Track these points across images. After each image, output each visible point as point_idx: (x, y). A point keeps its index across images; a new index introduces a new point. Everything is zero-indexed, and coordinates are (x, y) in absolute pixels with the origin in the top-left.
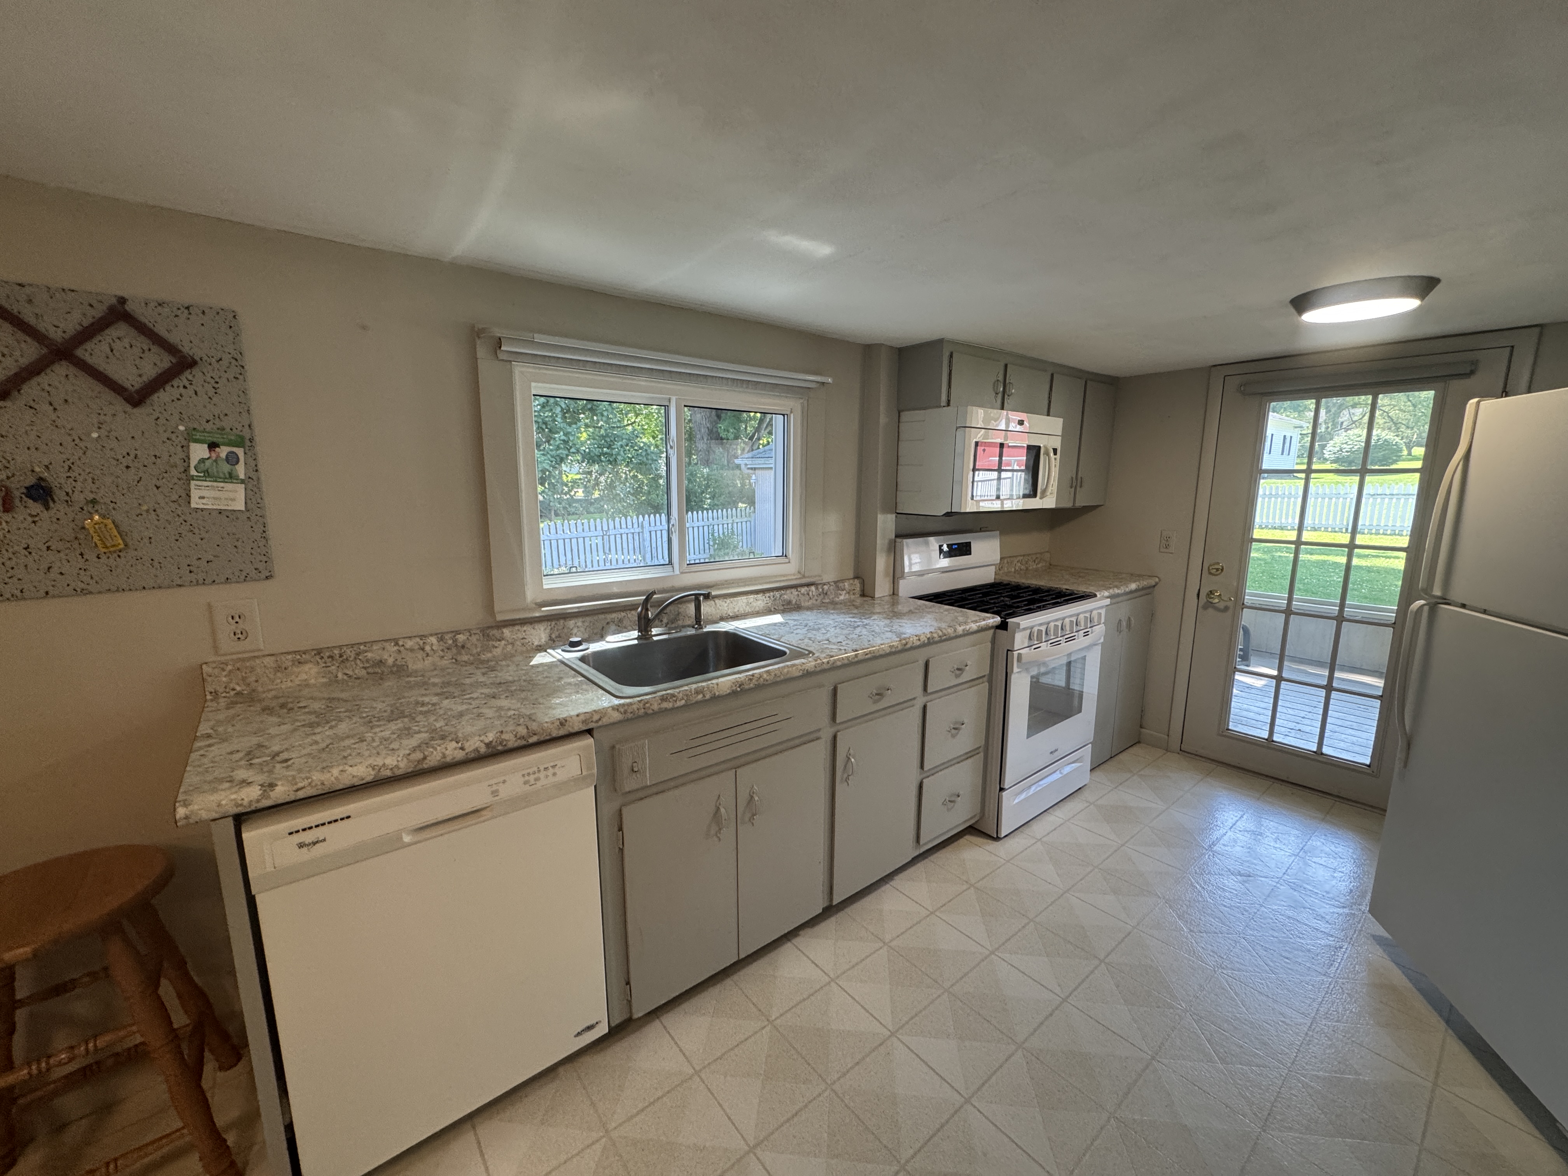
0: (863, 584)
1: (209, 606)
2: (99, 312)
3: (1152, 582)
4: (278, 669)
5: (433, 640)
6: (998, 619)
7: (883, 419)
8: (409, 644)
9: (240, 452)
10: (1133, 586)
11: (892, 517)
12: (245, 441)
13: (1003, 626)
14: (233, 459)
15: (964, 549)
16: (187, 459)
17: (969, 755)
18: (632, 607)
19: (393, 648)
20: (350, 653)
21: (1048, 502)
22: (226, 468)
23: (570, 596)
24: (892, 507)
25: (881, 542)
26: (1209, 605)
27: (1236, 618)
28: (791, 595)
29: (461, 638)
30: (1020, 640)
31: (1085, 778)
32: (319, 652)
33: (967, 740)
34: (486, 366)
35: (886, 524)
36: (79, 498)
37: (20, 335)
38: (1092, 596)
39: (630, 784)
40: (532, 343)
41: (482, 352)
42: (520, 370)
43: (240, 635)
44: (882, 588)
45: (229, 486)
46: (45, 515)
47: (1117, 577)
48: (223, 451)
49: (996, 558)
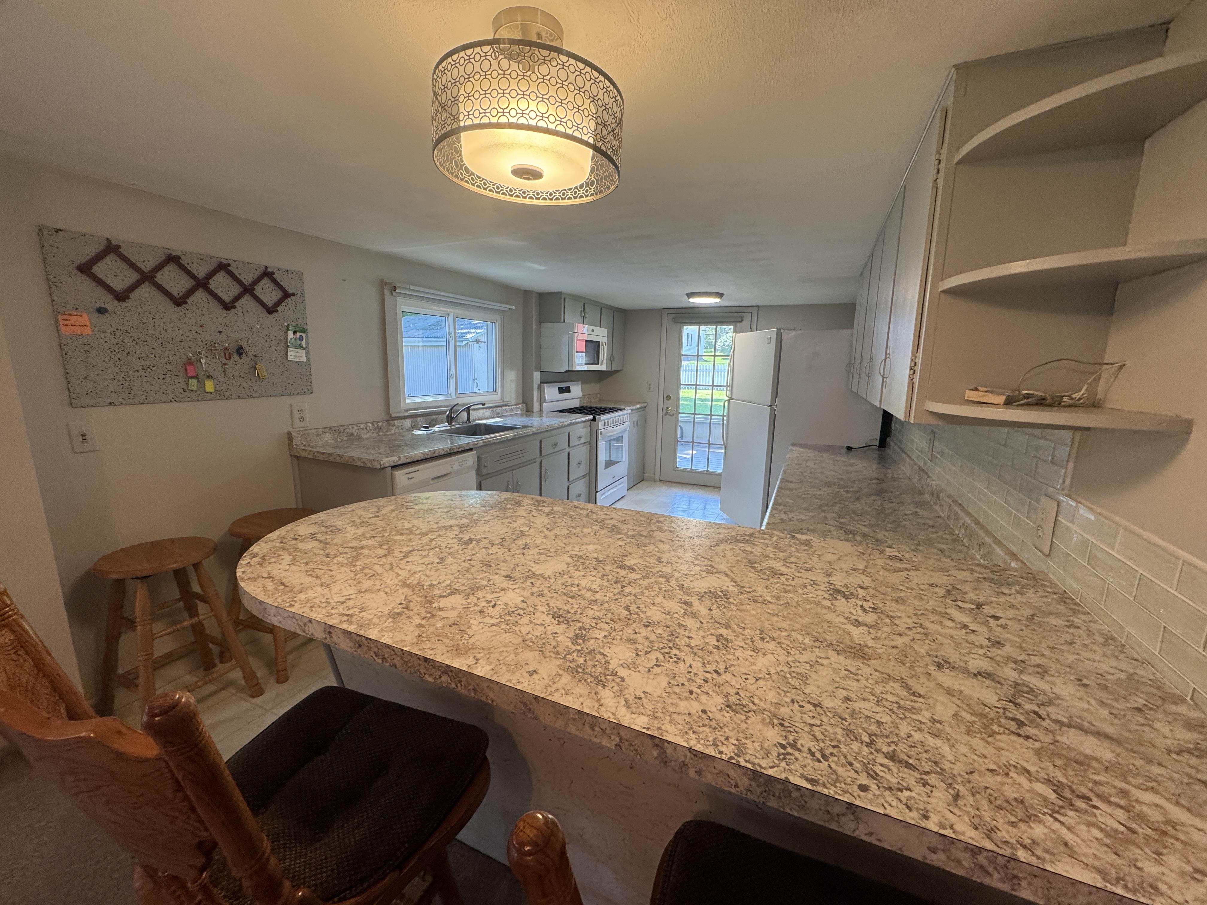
0: (527, 405)
1: (291, 406)
2: (259, 273)
3: (645, 405)
4: (318, 435)
5: (370, 425)
6: (591, 417)
7: (534, 326)
8: (362, 426)
9: (304, 335)
10: (638, 406)
11: (539, 373)
12: (304, 331)
13: (594, 419)
14: (301, 339)
15: (567, 390)
16: (286, 338)
17: (584, 477)
18: (444, 413)
19: (356, 428)
20: (341, 429)
21: (602, 367)
22: (299, 342)
23: (417, 407)
24: (539, 369)
25: (535, 386)
26: (667, 413)
27: (677, 418)
28: (498, 410)
29: (380, 424)
30: (601, 426)
31: (625, 492)
32: (330, 428)
33: (582, 470)
34: (388, 298)
35: (537, 376)
36: (250, 354)
37: (234, 283)
38: (624, 409)
39: (484, 471)
40: (410, 289)
41: (386, 292)
42: (399, 299)
43: (302, 419)
44: (536, 407)
45: (299, 351)
46: (240, 361)
47: (630, 403)
48: (299, 334)
49: (580, 395)
